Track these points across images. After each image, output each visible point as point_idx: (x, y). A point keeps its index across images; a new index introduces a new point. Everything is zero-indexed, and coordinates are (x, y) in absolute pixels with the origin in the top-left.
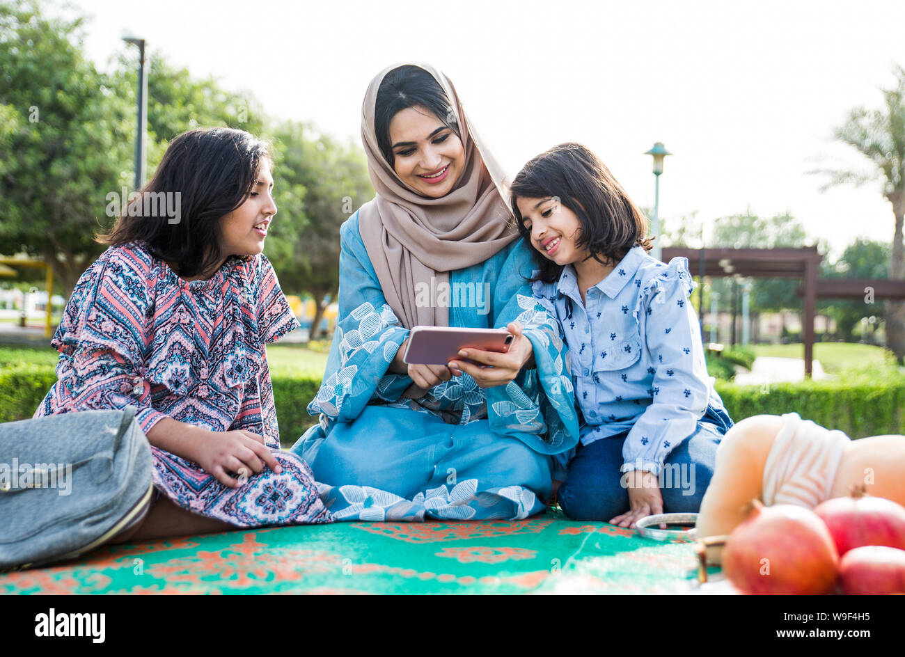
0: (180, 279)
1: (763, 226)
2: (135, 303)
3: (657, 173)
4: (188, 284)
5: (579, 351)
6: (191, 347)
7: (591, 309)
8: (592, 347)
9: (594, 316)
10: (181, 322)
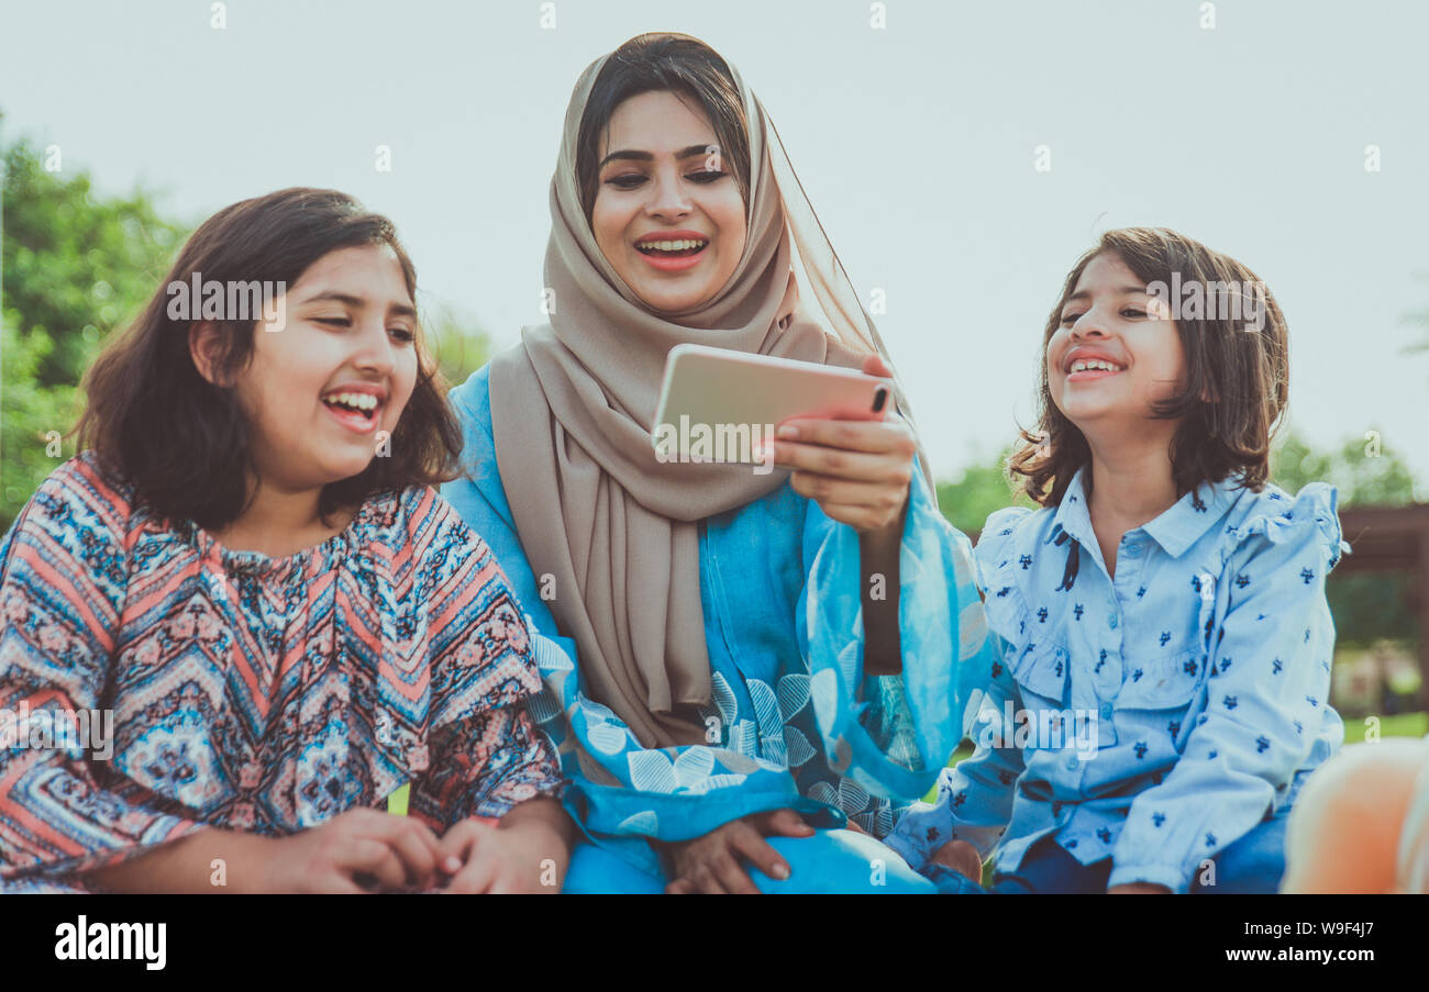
0: (201, 533)
2: (102, 590)
4: (218, 549)
5: (1093, 667)
6: (217, 697)
7: (1127, 579)
8: (1123, 658)
9: (1130, 591)
10: (201, 635)
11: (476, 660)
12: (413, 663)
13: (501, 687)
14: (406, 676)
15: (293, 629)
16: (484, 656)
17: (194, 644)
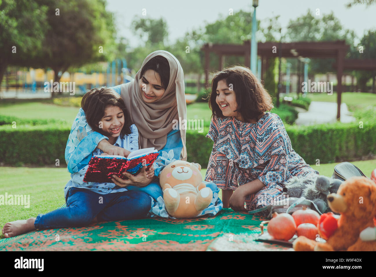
3: (255, 6)
11: (276, 146)
12: (262, 146)
13: (280, 151)
14: (260, 148)
15: (243, 134)
16: (278, 145)
17: (229, 133)
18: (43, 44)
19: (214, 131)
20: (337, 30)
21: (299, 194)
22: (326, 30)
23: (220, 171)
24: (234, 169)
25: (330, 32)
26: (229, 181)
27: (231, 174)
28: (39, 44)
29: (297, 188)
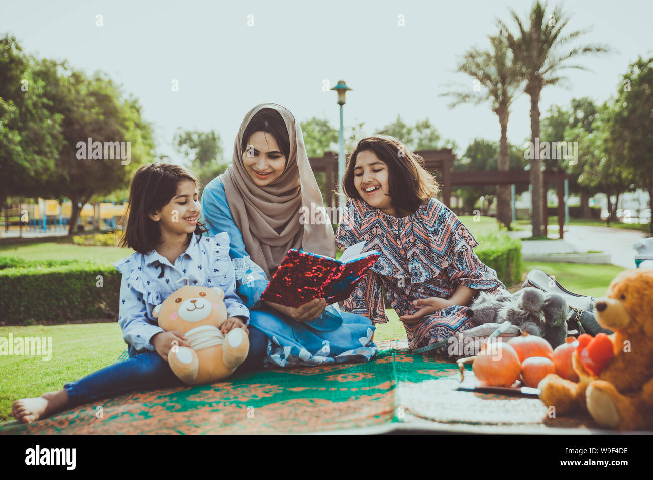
1: (409, 132)
3: (341, 104)
10: (378, 234)
14: (438, 245)
15: (402, 235)
17: (376, 236)
18: (57, 165)
19: (348, 235)
20: (435, 140)
21: (492, 318)
22: (421, 140)
23: (361, 294)
24: (377, 291)
25: (426, 142)
26: (372, 310)
27: (374, 300)
28: (51, 164)
29: (488, 309)
